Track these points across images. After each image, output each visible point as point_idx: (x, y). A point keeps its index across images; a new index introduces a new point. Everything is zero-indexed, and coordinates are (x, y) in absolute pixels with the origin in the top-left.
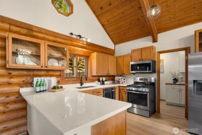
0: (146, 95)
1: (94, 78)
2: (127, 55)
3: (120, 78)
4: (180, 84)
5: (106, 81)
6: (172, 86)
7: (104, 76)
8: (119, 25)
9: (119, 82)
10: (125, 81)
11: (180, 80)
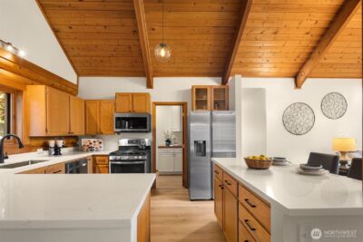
0: (143, 164)
1: (34, 143)
2: (108, 101)
3: (92, 140)
4: (174, 147)
5: (63, 147)
6: (166, 149)
7: (60, 138)
8: (94, 43)
9: (91, 149)
10: (102, 145)
11: (173, 142)
